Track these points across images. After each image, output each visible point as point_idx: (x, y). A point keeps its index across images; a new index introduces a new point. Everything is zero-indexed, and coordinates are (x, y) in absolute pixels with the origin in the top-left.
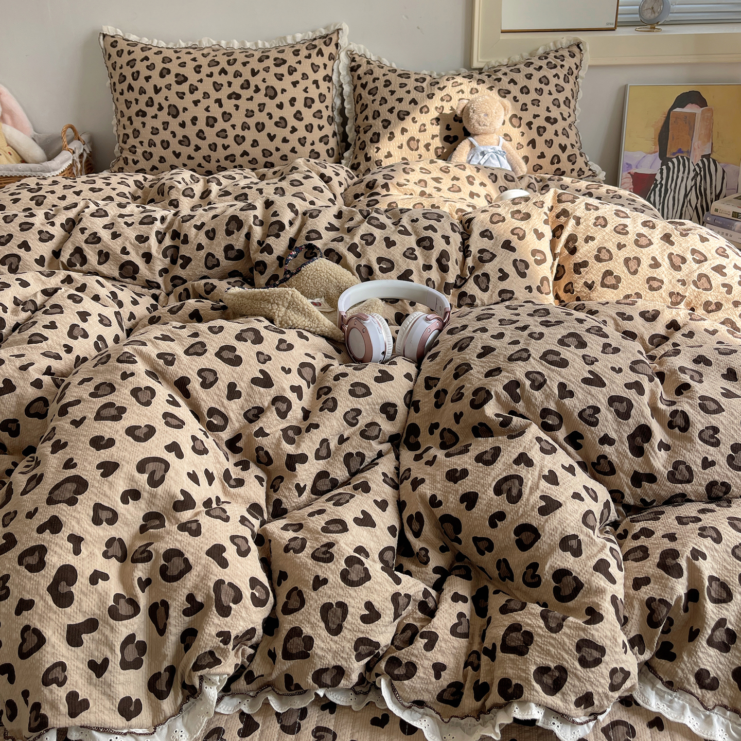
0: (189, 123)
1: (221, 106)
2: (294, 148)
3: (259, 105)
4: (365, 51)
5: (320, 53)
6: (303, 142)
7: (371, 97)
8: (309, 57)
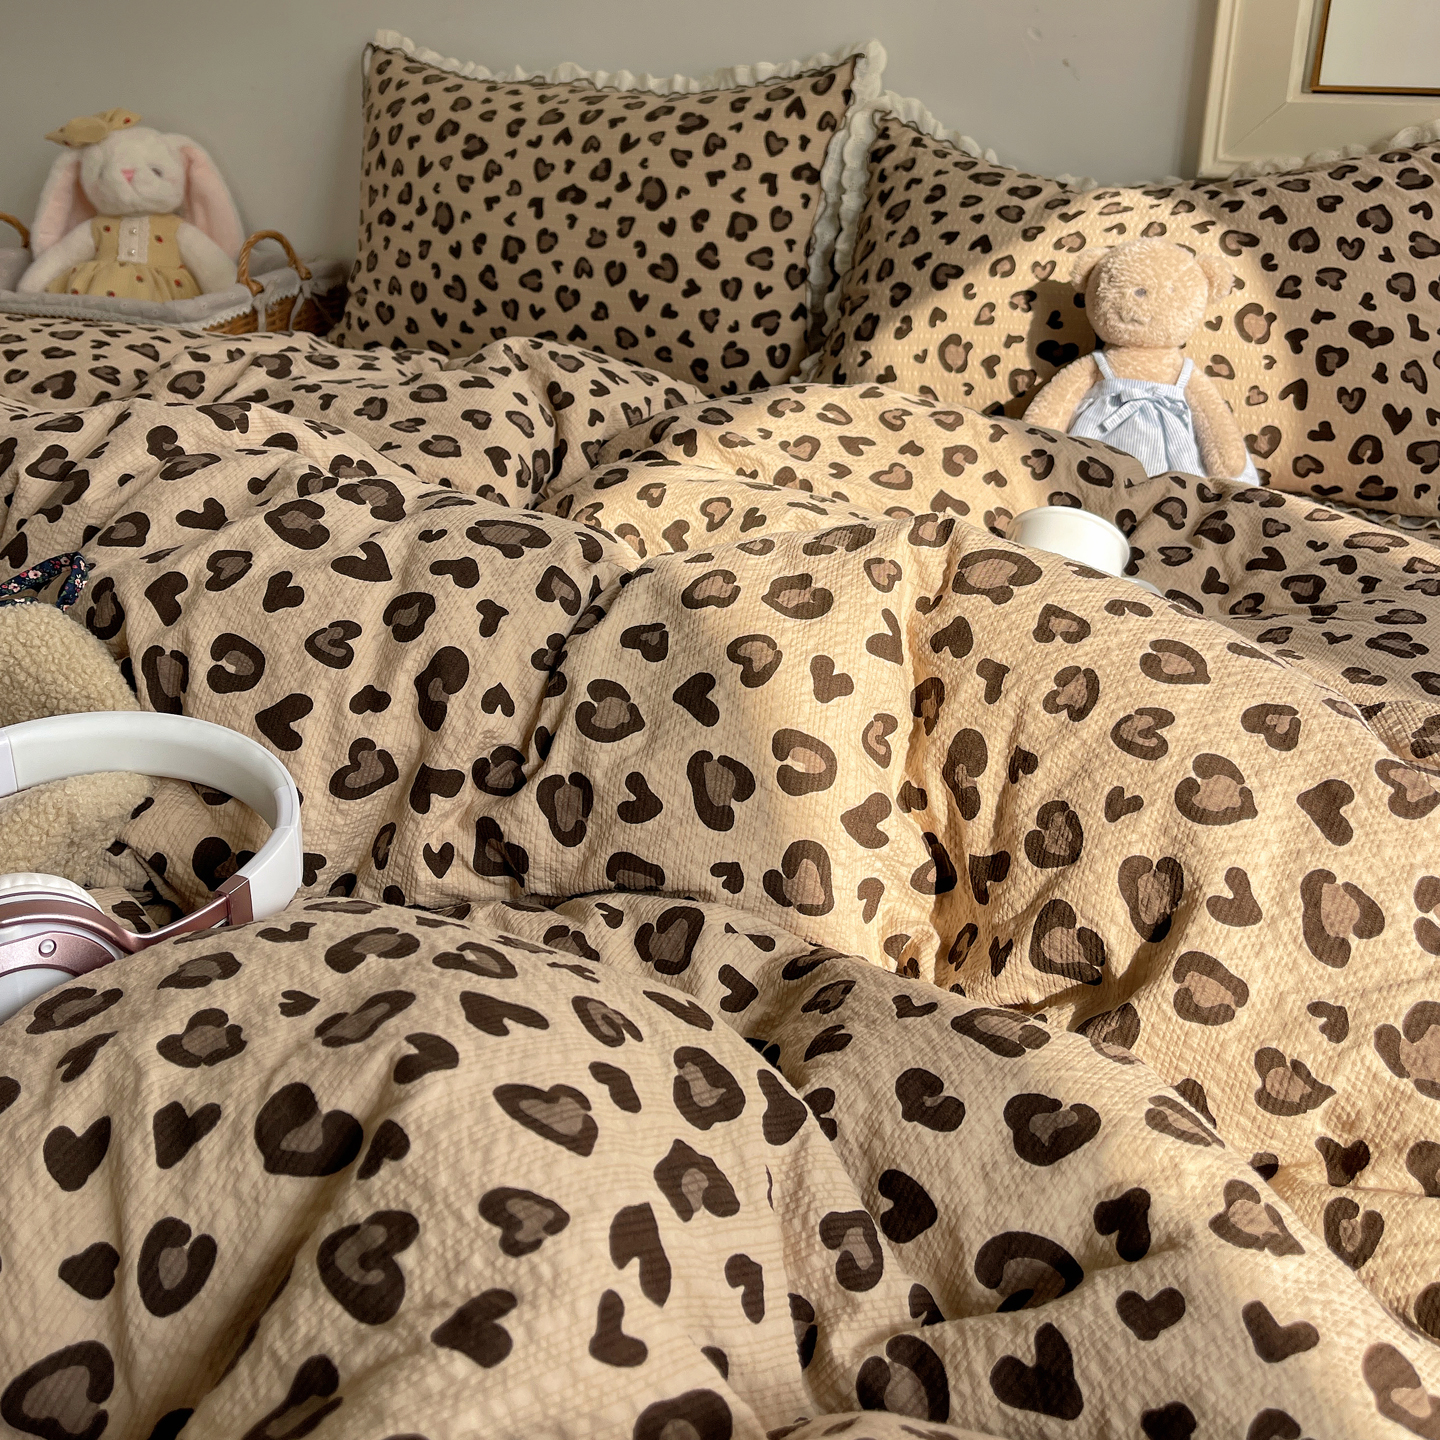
0: (468, 248)
1: (539, 214)
2: (686, 334)
3: (622, 220)
4: (922, 115)
5: (797, 109)
6: (710, 322)
7: (888, 226)
8: (765, 116)
